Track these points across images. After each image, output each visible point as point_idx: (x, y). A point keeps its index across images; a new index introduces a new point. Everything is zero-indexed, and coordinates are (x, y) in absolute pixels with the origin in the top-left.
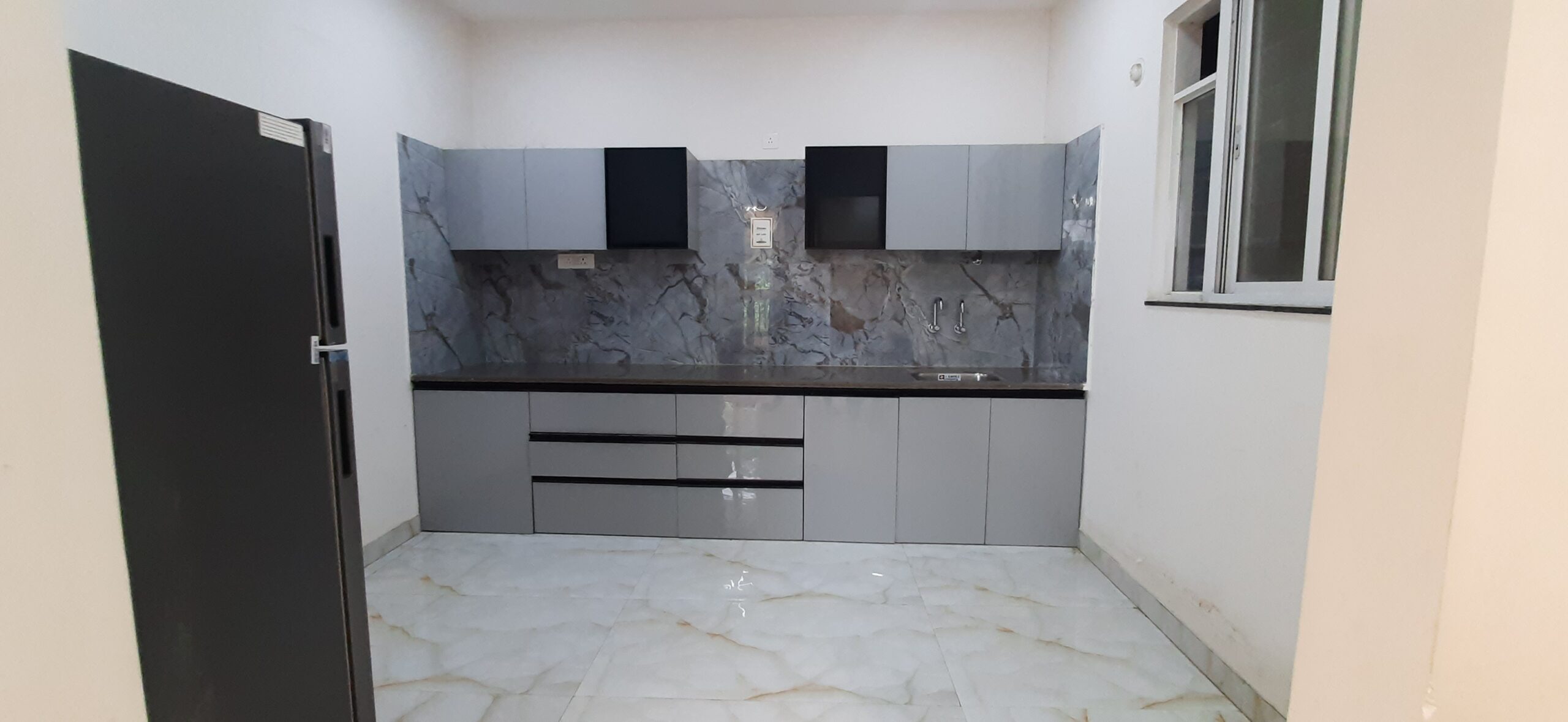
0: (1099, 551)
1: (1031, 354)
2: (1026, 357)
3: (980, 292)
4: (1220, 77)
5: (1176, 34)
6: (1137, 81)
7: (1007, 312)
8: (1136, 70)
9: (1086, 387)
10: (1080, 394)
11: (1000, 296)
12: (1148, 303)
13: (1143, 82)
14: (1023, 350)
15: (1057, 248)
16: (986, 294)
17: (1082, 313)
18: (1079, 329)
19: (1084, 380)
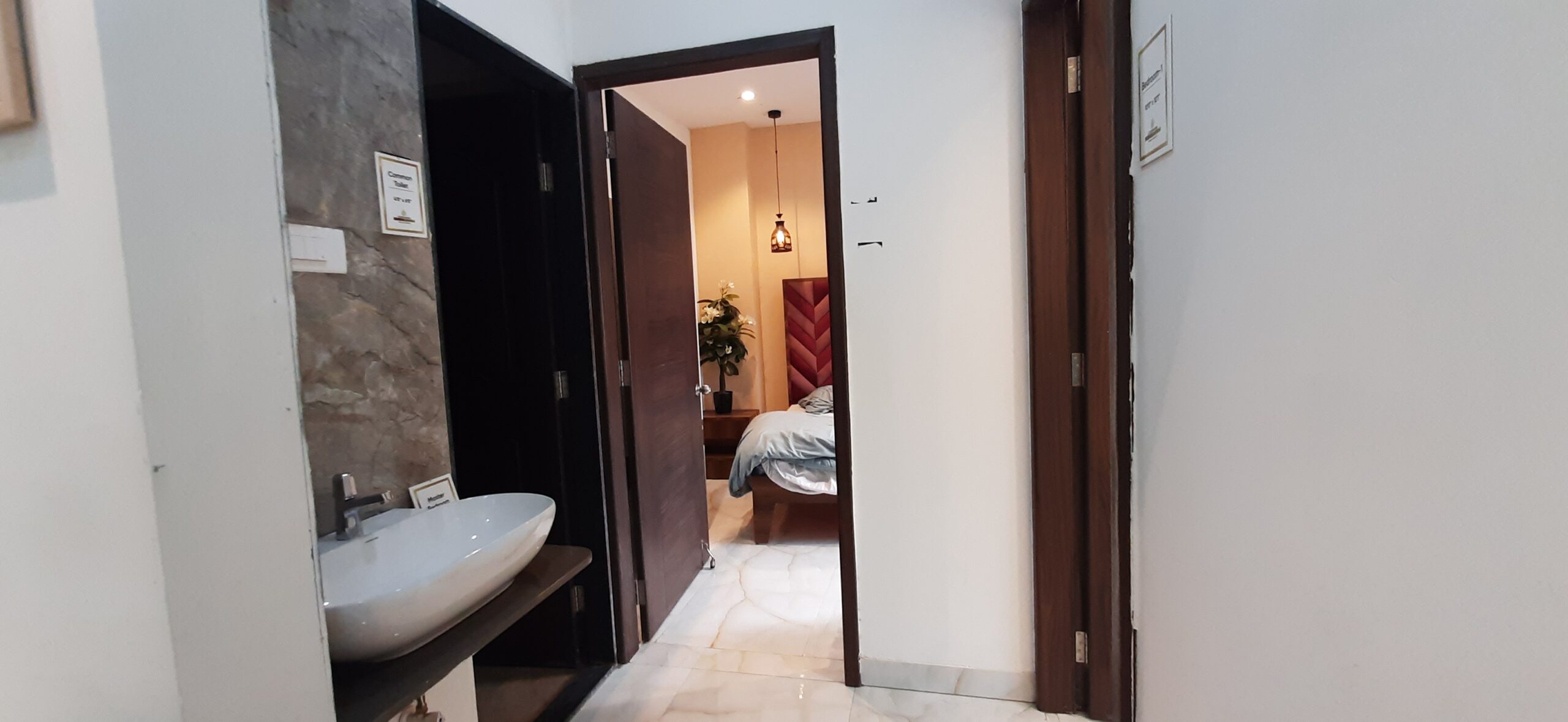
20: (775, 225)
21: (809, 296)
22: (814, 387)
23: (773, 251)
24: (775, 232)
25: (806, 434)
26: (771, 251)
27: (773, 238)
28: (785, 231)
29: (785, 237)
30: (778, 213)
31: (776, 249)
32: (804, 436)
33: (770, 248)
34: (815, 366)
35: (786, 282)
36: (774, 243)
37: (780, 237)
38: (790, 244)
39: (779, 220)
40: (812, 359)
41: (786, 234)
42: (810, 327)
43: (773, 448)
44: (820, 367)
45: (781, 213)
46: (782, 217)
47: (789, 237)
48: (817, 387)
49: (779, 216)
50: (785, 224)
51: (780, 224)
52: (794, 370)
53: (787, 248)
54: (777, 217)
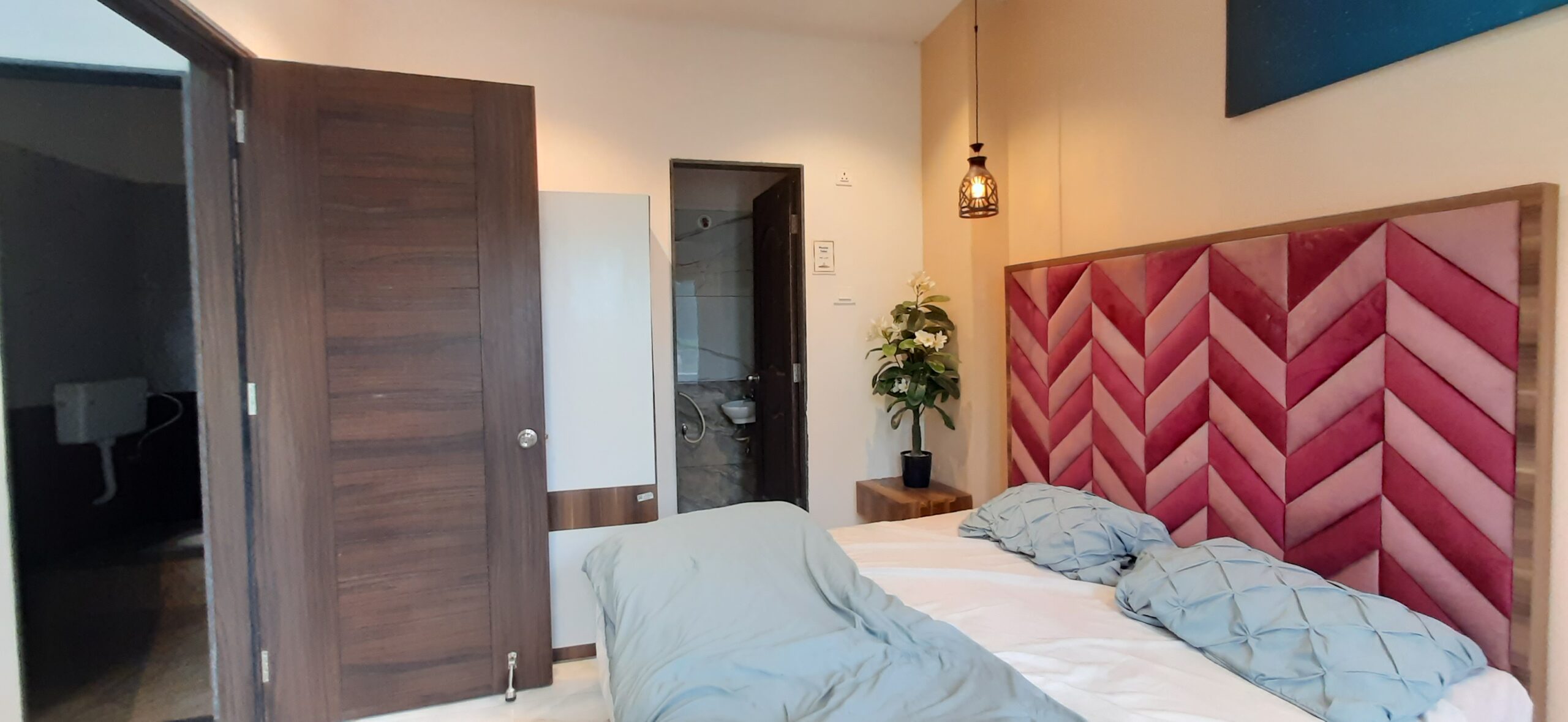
21: (1042, 294)
24: (969, 178)
28: (988, 178)
35: (1006, 273)
39: (976, 155)
50: (987, 163)
51: (978, 162)
53: (989, 208)
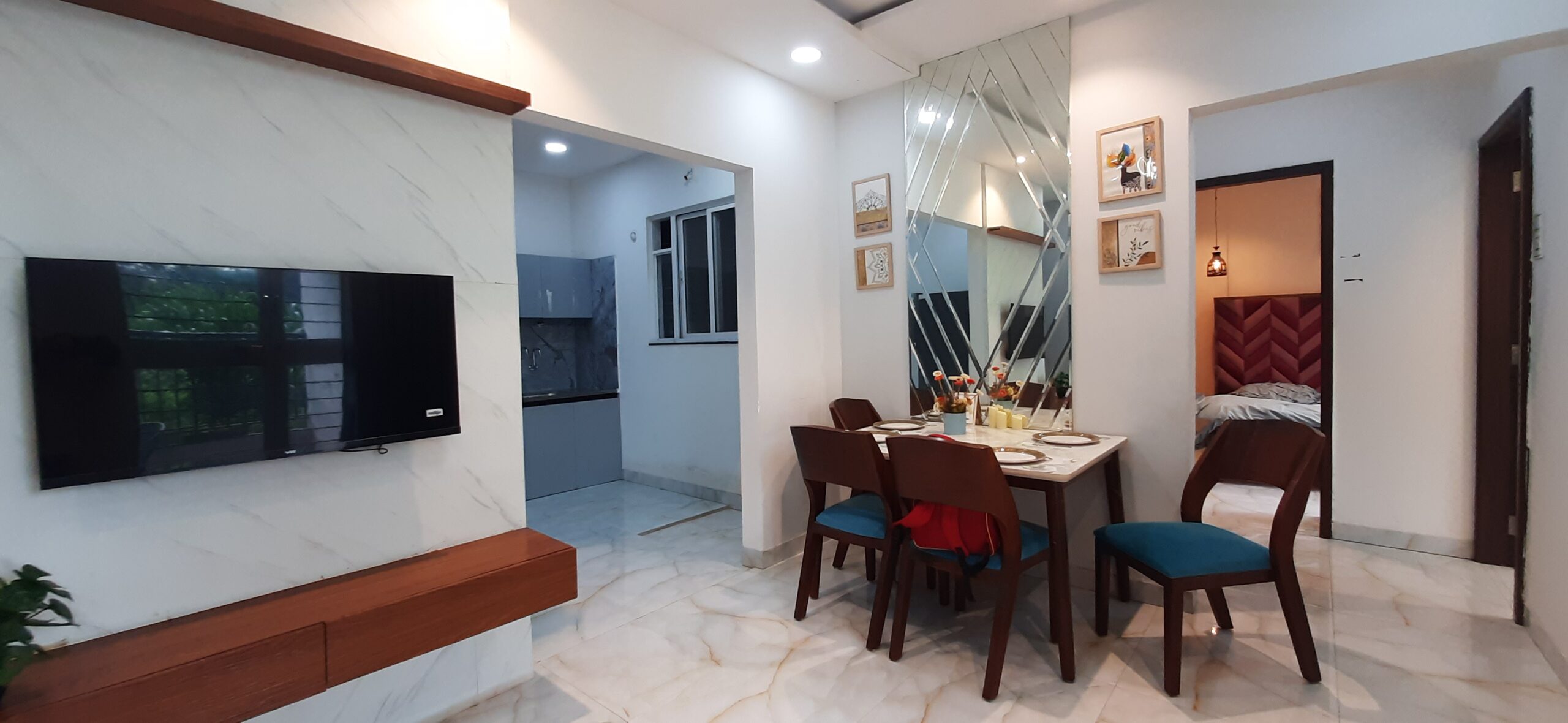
0: (635, 474)
1: (574, 379)
2: (572, 381)
3: (543, 343)
4: (673, 249)
5: (651, 224)
6: (634, 240)
7: (559, 355)
8: (633, 235)
9: (619, 391)
10: (616, 395)
11: (554, 345)
12: (650, 344)
13: (637, 240)
14: (570, 378)
15: (590, 316)
16: (547, 344)
17: (612, 352)
18: (610, 360)
19: (618, 387)
20: (1212, 255)
21: (1240, 311)
22: (1237, 383)
23: (1209, 276)
24: (1212, 261)
25: (1261, 408)
26: (1206, 275)
27: (1209, 266)
28: (1221, 260)
29: (1221, 265)
30: (1215, 246)
31: (1213, 274)
32: (1259, 408)
33: (1206, 273)
34: (1243, 368)
35: (1217, 301)
36: (1210, 269)
37: (1217, 265)
38: (1225, 270)
39: (1216, 251)
40: (1240, 362)
41: (1222, 263)
42: (1239, 337)
43: (1233, 414)
44: (1246, 369)
45: (1218, 246)
46: (1219, 249)
47: (1225, 264)
48: (1244, 384)
49: (1216, 248)
50: (1221, 254)
51: (1217, 255)
52: (1222, 371)
53: (1223, 273)
54: (1214, 249)
